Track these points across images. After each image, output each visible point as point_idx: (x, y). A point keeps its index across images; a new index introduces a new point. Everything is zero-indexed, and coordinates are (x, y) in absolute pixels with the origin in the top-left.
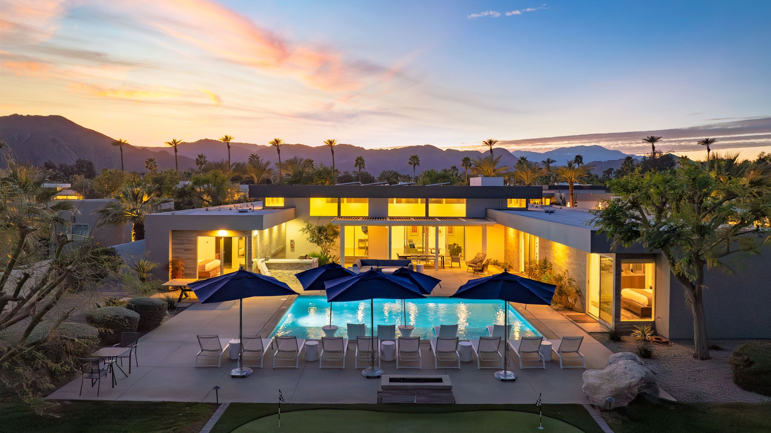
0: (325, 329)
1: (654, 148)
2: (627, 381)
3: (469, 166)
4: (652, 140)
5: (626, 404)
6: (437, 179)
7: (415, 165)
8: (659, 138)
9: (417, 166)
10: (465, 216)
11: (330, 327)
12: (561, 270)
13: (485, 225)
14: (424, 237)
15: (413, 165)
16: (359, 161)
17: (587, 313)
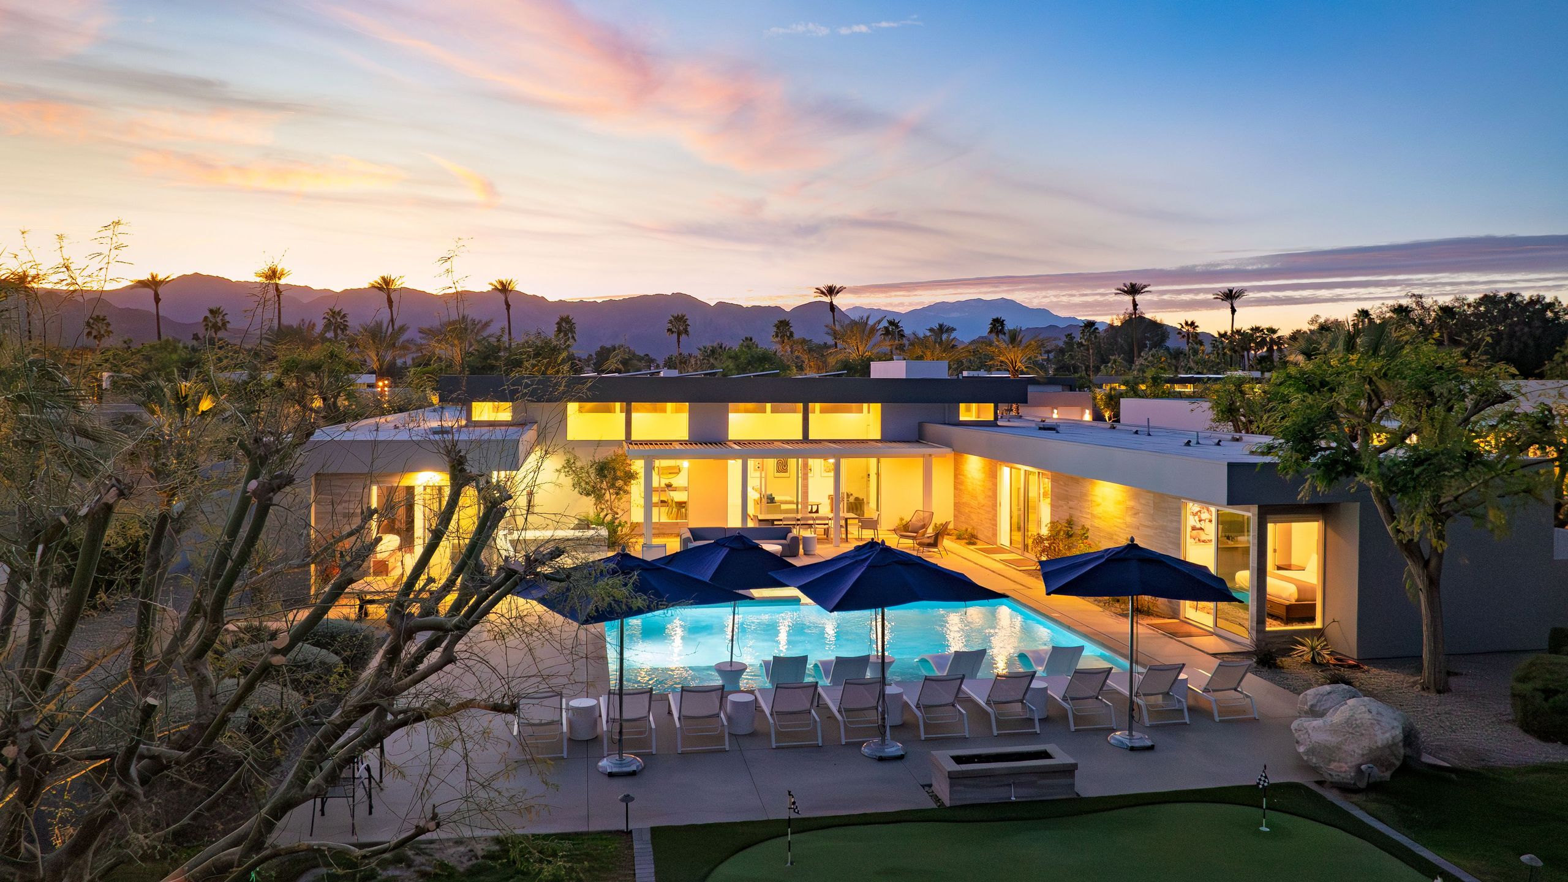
0: (720, 669)
1: (1135, 305)
2: (1388, 735)
3: (789, 338)
4: (1134, 290)
5: (1387, 775)
6: (749, 363)
7: (679, 334)
8: (1145, 286)
9: (683, 337)
10: (879, 437)
11: (731, 665)
12: (1112, 538)
13: (930, 455)
14: (800, 479)
15: (675, 335)
16: (564, 324)
17: (1181, 618)
